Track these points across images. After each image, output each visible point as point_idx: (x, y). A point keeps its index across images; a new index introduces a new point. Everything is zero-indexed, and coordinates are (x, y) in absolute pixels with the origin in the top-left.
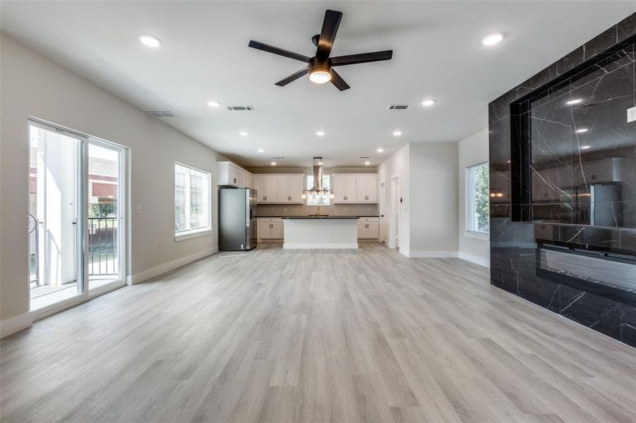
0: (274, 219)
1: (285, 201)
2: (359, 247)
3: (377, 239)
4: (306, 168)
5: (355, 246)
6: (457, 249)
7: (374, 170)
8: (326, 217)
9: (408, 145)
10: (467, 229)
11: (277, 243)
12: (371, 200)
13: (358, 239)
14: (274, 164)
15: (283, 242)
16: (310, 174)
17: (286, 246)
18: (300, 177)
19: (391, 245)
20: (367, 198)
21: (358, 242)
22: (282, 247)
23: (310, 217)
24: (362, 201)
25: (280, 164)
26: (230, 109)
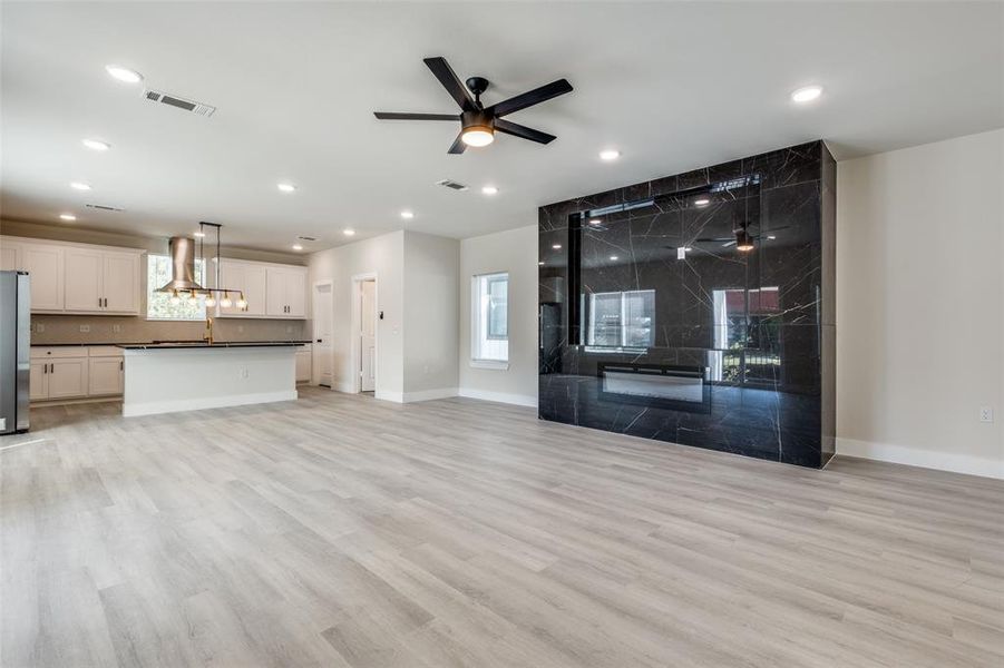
0: (56, 351)
1: (91, 307)
2: (299, 397)
3: (307, 381)
4: (147, 238)
5: (293, 395)
6: (457, 384)
7: (300, 260)
8: (205, 344)
9: (402, 232)
10: (472, 357)
11: (107, 405)
12: (294, 314)
13: (297, 382)
14: (68, 218)
15: (122, 402)
16: (159, 252)
17: (130, 410)
18: (132, 255)
19: (350, 387)
20: (287, 309)
21: (297, 388)
22: (121, 412)
23: (156, 345)
24: (279, 313)
25: (84, 220)
26: (152, 96)
